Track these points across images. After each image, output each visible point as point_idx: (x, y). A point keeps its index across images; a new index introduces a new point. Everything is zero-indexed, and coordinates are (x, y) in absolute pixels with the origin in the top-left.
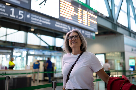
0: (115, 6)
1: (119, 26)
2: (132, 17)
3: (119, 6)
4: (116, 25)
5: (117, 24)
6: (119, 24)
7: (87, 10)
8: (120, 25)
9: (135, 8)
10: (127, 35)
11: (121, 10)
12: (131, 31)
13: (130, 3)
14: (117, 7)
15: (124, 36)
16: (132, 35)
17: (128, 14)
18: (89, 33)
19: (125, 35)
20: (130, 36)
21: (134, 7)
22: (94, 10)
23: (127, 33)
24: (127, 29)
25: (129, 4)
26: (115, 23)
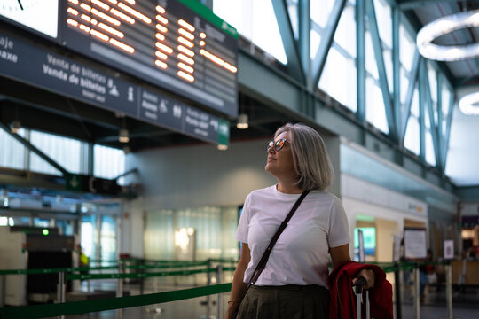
0: (313, 25)
1: (323, 104)
2: (371, 76)
3: (327, 28)
4: (313, 97)
5: (317, 95)
6: (324, 94)
7: (197, 21)
8: (328, 101)
9: (384, 46)
10: (350, 140)
11: (334, 45)
12: (365, 125)
13: (368, 25)
14: (321, 31)
15: (339, 142)
16: (370, 140)
17: (359, 62)
18: (204, 117)
19: (343, 139)
20: (363, 143)
21: (380, 40)
22: (224, 27)
23: (354, 130)
24: (352, 117)
25: (365, 30)
26: (310, 88)
